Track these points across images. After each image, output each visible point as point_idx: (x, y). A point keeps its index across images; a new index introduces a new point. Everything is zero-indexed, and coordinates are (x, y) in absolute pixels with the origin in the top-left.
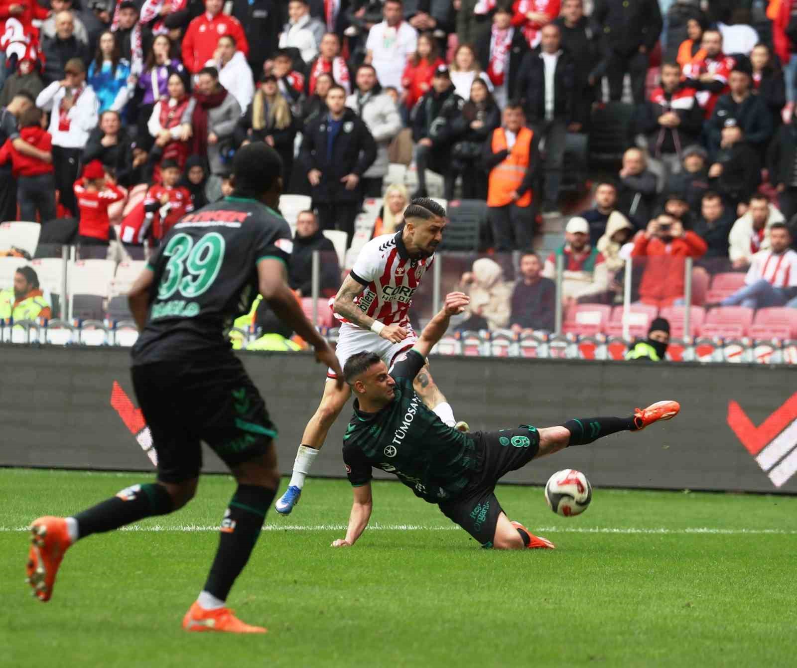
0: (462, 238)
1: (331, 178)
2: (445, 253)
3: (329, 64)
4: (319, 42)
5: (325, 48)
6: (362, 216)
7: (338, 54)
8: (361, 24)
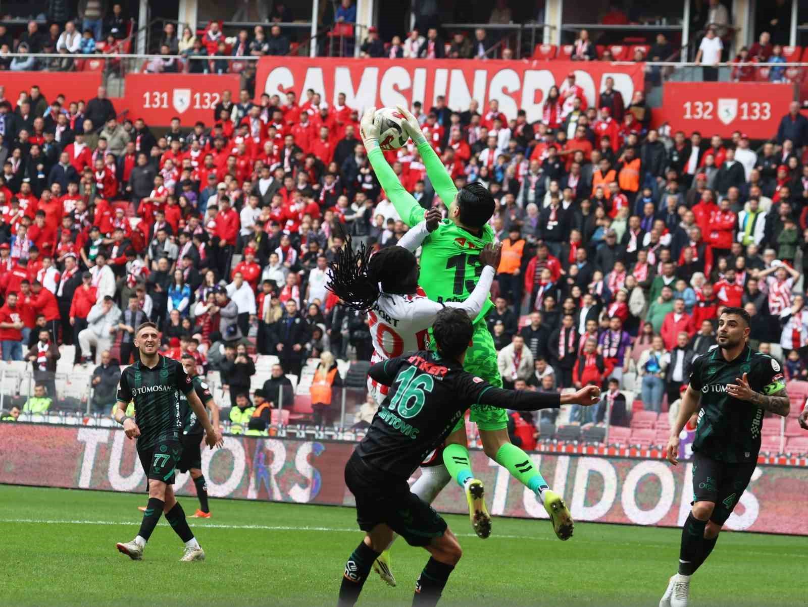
0: (356, 380)
1: (288, 347)
2: (348, 388)
3: (290, 290)
4: (286, 277)
5: (289, 280)
6: (305, 367)
7: (296, 284)
8: (307, 269)
